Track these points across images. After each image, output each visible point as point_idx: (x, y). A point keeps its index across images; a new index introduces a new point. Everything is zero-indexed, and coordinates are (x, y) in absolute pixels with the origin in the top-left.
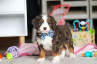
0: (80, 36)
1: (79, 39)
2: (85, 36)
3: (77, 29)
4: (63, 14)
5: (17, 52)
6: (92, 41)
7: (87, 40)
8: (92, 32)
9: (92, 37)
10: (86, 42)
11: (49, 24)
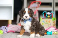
0: (47, 21)
1: (46, 23)
2: (49, 22)
3: (45, 17)
4: (37, 7)
5: (6, 30)
6: (54, 25)
7: (51, 24)
8: (54, 19)
9: (54, 22)
10: (50, 25)
11: (29, 14)
